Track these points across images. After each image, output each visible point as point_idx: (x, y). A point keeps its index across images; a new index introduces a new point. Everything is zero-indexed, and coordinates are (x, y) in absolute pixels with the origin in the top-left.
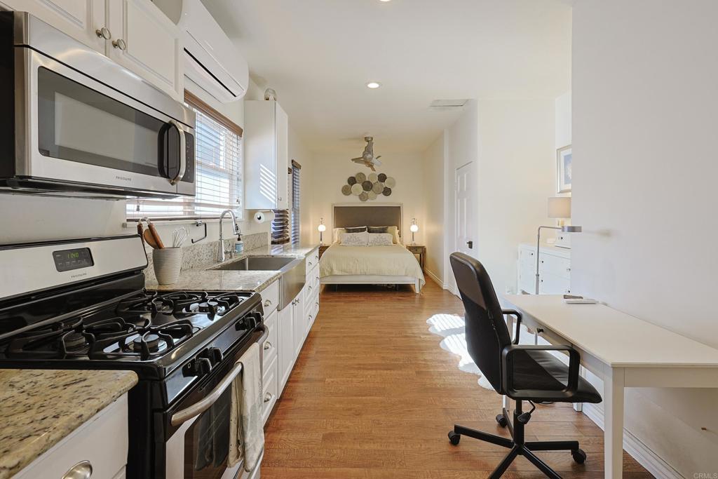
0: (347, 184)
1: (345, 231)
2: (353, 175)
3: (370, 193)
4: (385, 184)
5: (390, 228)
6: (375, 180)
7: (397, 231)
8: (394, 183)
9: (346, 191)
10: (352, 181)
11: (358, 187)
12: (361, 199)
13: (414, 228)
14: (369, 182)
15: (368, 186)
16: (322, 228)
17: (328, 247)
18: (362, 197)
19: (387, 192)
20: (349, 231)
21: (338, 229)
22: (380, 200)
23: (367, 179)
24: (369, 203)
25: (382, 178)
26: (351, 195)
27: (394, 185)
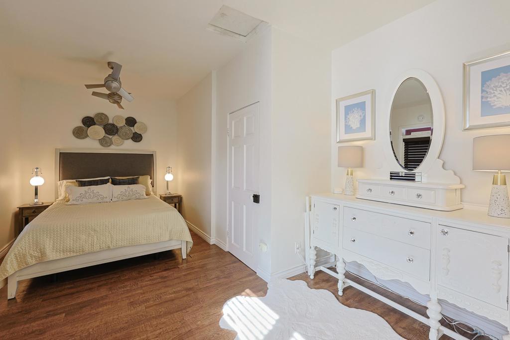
0: (82, 125)
1: (77, 183)
2: (92, 115)
3: (115, 138)
4: (136, 129)
5: (141, 178)
6: (121, 124)
7: (150, 181)
8: (145, 129)
9: (79, 133)
10: (88, 122)
11: (97, 131)
12: (102, 144)
13: (169, 177)
14: (113, 125)
15: (111, 129)
16: (37, 181)
17: (48, 206)
18: (103, 142)
19: (137, 138)
20: (82, 184)
21: (65, 181)
22: (128, 147)
23: (111, 122)
24: (113, 149)
25: (131, 122)
26: (87, 140)
27: (145, 131)
